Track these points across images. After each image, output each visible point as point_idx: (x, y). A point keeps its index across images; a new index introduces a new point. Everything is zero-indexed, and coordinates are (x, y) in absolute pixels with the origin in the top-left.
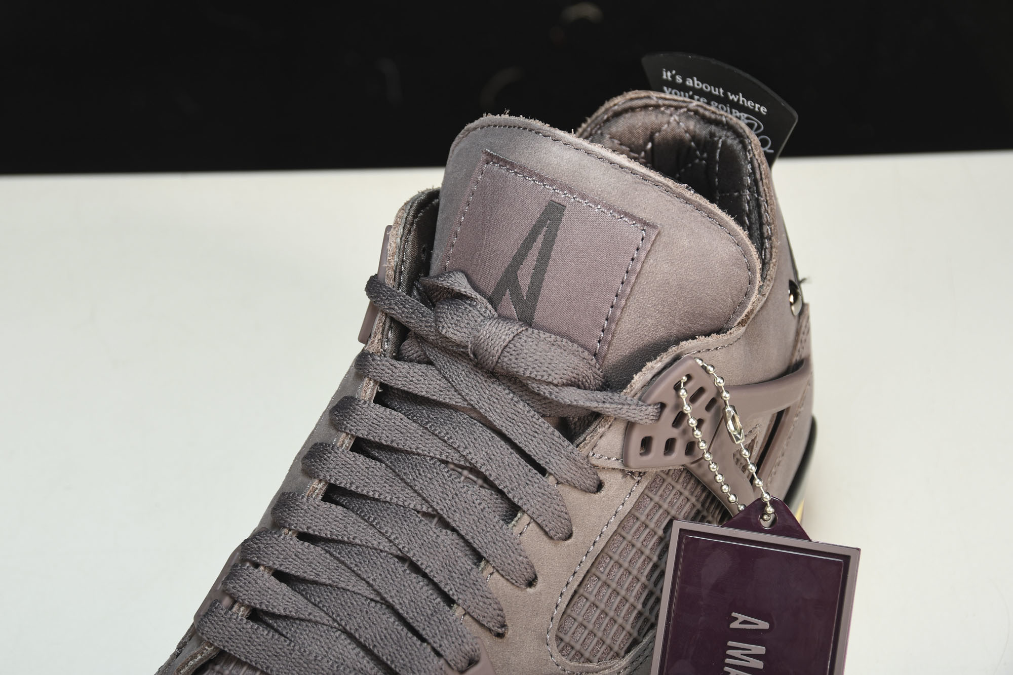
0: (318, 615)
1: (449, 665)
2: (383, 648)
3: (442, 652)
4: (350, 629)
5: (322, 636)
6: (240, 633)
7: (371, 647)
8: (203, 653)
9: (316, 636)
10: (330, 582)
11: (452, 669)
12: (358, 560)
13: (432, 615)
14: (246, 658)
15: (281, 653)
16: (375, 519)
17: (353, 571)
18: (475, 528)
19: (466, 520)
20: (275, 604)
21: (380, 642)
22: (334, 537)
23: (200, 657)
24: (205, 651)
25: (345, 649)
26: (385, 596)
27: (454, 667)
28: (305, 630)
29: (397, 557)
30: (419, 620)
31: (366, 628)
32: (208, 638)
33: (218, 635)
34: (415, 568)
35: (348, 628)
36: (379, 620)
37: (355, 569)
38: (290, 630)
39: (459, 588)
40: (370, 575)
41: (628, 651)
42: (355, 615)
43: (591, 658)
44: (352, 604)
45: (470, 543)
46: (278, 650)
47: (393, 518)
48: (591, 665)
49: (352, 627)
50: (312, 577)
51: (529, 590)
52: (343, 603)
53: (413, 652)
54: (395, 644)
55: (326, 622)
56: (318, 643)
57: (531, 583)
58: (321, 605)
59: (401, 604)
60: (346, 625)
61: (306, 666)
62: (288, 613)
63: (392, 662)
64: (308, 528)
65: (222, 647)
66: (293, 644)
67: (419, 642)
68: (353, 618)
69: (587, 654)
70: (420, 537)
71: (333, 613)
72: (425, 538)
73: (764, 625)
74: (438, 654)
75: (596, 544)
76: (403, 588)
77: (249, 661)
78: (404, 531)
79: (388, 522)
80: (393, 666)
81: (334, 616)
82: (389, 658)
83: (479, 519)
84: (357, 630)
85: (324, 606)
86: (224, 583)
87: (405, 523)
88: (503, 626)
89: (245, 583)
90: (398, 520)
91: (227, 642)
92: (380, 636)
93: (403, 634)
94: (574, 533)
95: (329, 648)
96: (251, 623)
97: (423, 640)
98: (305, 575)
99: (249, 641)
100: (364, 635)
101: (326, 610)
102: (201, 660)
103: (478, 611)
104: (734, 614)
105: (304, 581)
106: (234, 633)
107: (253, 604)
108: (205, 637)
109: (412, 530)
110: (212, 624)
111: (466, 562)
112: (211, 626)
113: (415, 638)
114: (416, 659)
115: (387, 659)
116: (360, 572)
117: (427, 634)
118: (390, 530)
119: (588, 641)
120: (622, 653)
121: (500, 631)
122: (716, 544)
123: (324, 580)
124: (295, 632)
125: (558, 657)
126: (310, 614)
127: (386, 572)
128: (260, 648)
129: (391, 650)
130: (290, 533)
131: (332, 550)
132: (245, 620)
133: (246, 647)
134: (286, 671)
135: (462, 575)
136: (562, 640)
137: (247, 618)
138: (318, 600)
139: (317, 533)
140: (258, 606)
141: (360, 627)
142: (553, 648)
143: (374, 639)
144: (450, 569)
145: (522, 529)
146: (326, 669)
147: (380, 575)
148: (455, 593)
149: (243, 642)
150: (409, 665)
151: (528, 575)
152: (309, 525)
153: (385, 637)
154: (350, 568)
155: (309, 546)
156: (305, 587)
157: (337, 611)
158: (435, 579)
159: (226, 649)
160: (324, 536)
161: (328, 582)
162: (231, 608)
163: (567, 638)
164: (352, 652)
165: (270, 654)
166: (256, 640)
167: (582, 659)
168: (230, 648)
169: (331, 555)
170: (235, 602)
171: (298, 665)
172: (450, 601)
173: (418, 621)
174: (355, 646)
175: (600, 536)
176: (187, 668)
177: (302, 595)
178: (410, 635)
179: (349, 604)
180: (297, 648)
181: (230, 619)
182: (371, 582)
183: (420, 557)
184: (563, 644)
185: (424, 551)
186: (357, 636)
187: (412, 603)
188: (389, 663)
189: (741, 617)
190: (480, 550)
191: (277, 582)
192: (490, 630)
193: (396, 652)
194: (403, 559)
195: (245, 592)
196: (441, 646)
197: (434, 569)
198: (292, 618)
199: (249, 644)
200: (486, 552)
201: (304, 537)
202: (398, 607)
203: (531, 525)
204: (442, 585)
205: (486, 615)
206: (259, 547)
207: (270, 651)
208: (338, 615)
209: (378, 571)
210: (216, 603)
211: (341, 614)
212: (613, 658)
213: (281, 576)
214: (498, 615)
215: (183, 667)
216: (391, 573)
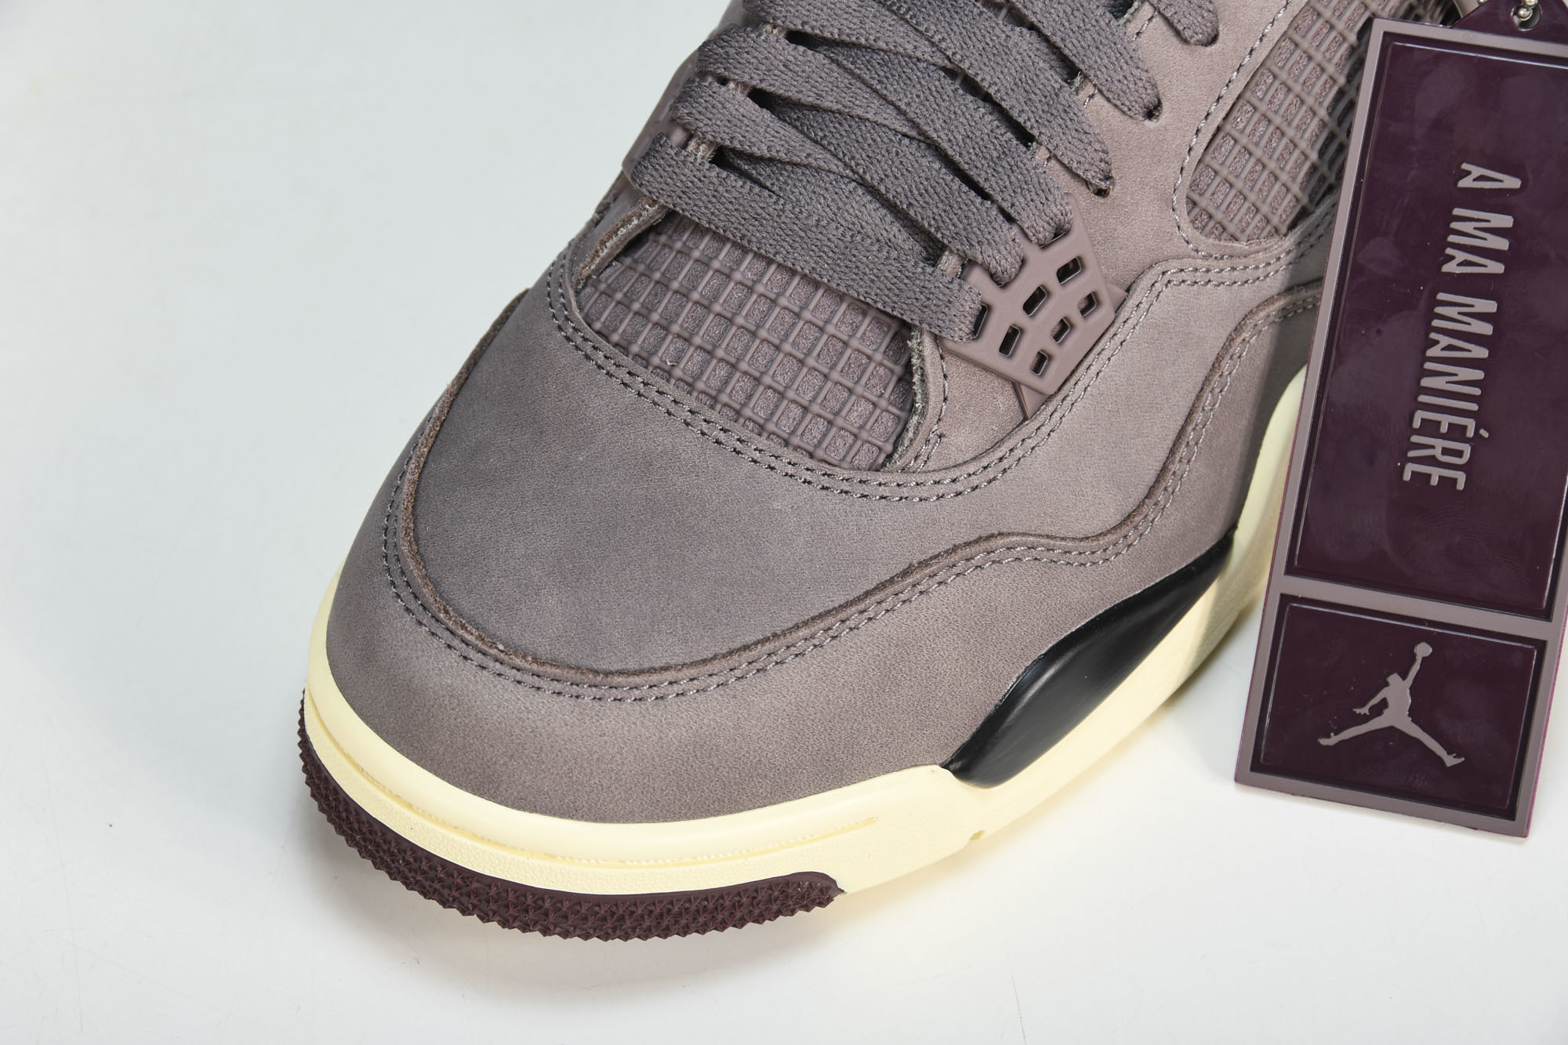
0: (820, 157)
1: (1026, 236)
2: (923, 208)
3: (1014, 214)
4: (872, 178)
5: (827, 189)
6: (700, 184)
7: (905, 206)
8: (641, 215)
9: (817, 190)
10: (840, 106)
11: (1031, 241)
12: (882, 74)
13: (998, 158)
14: (709, 223)
15: (764, 215)
16: (909, 9)
17: (876, 91)
18: (1066, 24)
19: (1053, 11)
20: (753, 140)
21: (919, 198)
22: (844, 37)
23: (636, 222)
24: (645, 213)
25: (863, 209)
26: (926, 128)
27: (1033, 238)
28: (801, 181)
29: (944, 69)
30: (979, 165)
31: (896, 178)
32: (650, 192)
33: (665, 187)
34: (972, 87)
35: (868, 177)
36: (916, 165)
37: (878, 87)
38: (778, 180)
39: (1040, 117)
40: (902, 95)
41: (1292, 226)
42: (879, 157)
43: (1238, 234)
44: (874, 140)
45: (1058, 48)
46: (760, 211)
47: (937, 9)
48: (1236, 244)
49: (875, 176)
50: (810, 99)
51: (1147, 123)
52: (860, 139)
53: (970, 214)
54: (942, 201)
55: (834, 168)
56: (822, 201)
57: (1151, 113)
58: (825, 142)
59: (950, 140)
60: (865, 172)
61: (803, 234)
62: (774, 153)
63: (938, 229)
64: (804, 23)
65: (671, 206)
66: (782, 201)
67: (979, 200)
68: (875, 162)
69: (1231, 228)
70: (980, 37)
71: (844, 155)
72: (988, 40)
73: (1512, 183)
74: (1009, 219)
75: (1254, 53)
76: (953, 117)
77: (713, 227)
78: (955, 28)
79: (929, 15)
80: (939, 236)
81: (847, 159)
82: (933, 222)
83: (1073, 10)
84: (882, 180)
85: (830, 143)
86: (674, 108)
87: (956, 16)
88: (1108, 178)
89: (706, 108)
90: (946, 12)
91: (680, 198)
92: (918, 190)
93: (955, 187)
94: (1221, 34)
95: (839, 208)
96: (717, 169)
97: (985, 196)
98: (800, 96)
99: (714, 196)
100: (891, 189)
101: (833, 149)
102: (638, 226)
103: (1069, 153)
104: (1465, 166)
105: (798, 105)
106: (690, 185)
107: (719, 140)
108: (644, 190)
109: (968, 26)
110: (656, 170)
111: (1053, 78)
112: (654, 173)
113: (973, 194)
114: (975, 224)
115: (930, 225)
116: (885, 92)
117: (991, 187)
118: (933, 28)
119: (1234, 208)
120: (1284, 229)
121: (1103, 185)
122: (1440, 55)
123: (830, 104)
124: (785, 183)
125: (1188, 231)
126: (809, 155)
127: (927, 92)
128: (730, 207)
129: (935, 210)
130: (775, 31)
131: (840, 58)
132: (707, 165)
133: (710, 206)
134: (771, 241)
135: (1046, 97)
136: (1195, 204)
137: (710, 162)
138: (821, 134)
139: (817, 31)
140: (728, 143)
141: (887, 176)
142: (1182, 216)
143: (909, 195)
144: (1028, 88)
145: (1140, 26)
146: (833, 239)
147: (918, 96)
148: (1035, 125)
149: (704, 198)
150: (964, 233)
151: (1148, 99)
152: (805, 19)
153: (926, 191)
154: (870, 87)
155: (804, 52)
156: (800, 115)
157: (850, 152)
158: (1003, 104)
159: (678, 209)
160: (829, 35)
161: (835, 107)
162: (685, 146)
163: (1203, 202)
164: (873, 215)
165: (747, 216)
166: (725, 194)
167: (1225, 235)
168: (684, 206)
169: (839, 65)
170: (690, 137)
171: (790, 233)
172: (1026, 138)
173: (976, 167)
174: (878, 205)
175: (1261, 40)
176: (615, 239)
177: (795, 127)
178: (965, 188)
179: (870, 141)
180: (789, 207)
181: (684, 162)
182: (903, 107)
183: (981, 69)
184: (1196, 211)
185: (986, 60)
186: (883, 189)
187: (968, 140)
188: (933, 230)
189: (1477, 171)
190: (1073, 59)
191: (757, 107)
192: (1087, 183)
193: (943, 214)
194: (952, 73)
195: (706, 121)
196: (1013, 205)
197: (1002, 88)
198: (780, 161)
199: (714, 200)
200: (1084, 62)
201: (796, 37)
202: (945, 145)
203: (1154, 20)
204: (1015, 114)
205: (1083, 159)
206: (727, 53)
207: (747, 212)
208: (853, 158)
209: (913, 91)
210: (661, 138)
211: (858, 156)
212: (1270, 235)
213: (760, 97)
214: (1101, 161)
215: (610, 237)
216: (935, 93)
